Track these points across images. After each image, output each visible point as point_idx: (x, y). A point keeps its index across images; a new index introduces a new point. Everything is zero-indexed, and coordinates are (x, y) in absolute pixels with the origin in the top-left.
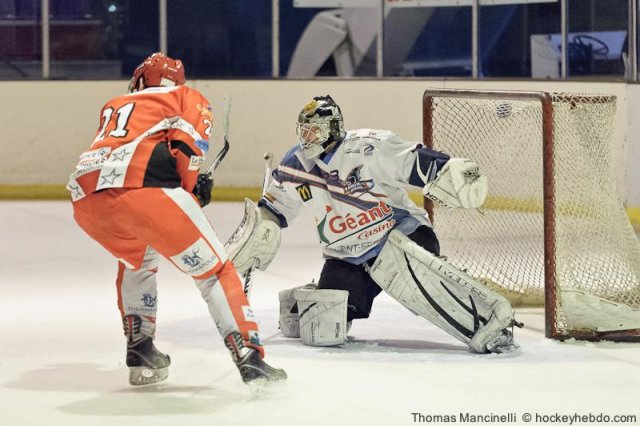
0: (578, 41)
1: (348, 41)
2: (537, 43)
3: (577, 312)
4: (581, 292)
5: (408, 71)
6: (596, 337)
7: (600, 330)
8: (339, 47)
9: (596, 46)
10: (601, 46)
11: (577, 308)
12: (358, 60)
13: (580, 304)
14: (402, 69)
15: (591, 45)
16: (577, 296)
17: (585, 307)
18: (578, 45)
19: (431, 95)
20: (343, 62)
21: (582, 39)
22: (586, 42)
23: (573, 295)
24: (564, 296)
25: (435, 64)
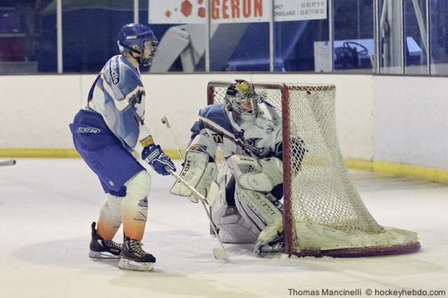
0: (346, 46)
1: (190, 47)
2: (319, 47)
3: (307, 236)
4: (309, 223)
5: (232, 67)
6: (319, 254)
7: (322, 249)
8: (184, 51)
9: (359, 49)
10: (363, 49)
11: (307, 233)
12: (197, 61)
13: (308, 231)
14: (227, 66)
15: (355, 49)
16: (307, 226)
17: (312, 233)
18: (347, 48)
19: (212, 85)
20: (187, 62)
21: (349, 44)
22: (352, 46)
23: (304, 225)
24: (297, 225)
25: (251, 62)
